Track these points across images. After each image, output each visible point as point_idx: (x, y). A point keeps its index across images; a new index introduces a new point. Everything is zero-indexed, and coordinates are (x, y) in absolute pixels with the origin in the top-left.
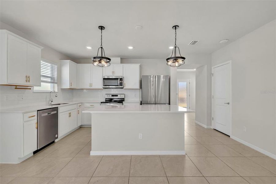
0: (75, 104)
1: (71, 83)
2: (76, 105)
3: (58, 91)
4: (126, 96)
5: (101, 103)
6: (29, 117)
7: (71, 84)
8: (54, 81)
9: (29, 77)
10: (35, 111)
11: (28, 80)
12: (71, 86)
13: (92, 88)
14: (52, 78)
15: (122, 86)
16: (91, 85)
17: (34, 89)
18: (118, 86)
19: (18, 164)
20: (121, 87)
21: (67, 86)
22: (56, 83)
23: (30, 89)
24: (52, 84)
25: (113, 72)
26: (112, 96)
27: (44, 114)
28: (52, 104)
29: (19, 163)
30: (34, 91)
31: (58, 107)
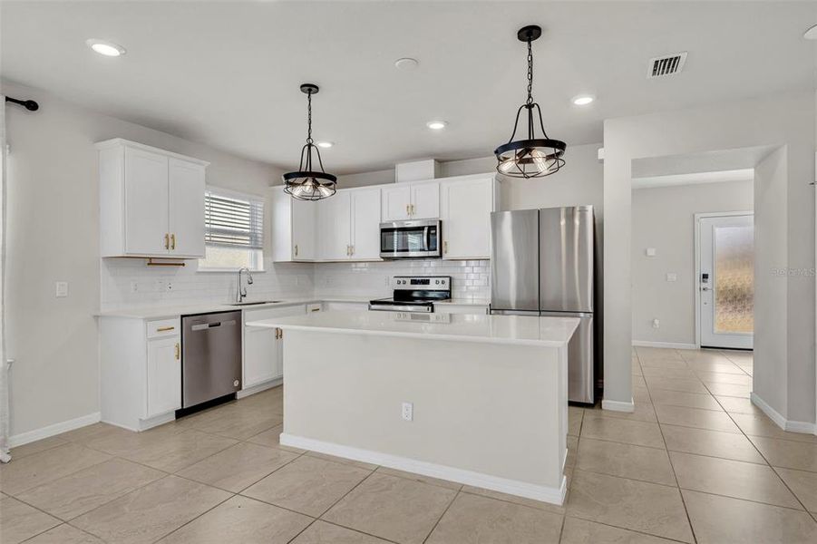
0: (301, 304)
1: (296, 247)
2: (304, 306)
3: (264, 268)
4: (456, 283)
5: (373, 303)
6: (159, 330)
7: (296, 250)
8: (256, 244)
9: (173, 237)
10: (175, 317)
11: (171, 244)
12: (297, 254)
13: (354, 258)
14: (253, 236)
15: (435, 250)
16: (351, 250)
17: (200, 265)
18: (424, 250)
19: (139, 432)
20: (431, 253)
21: (286, 255)
22: (261, 248)
23: (183, 265)
24: (252, 252)
25: (411, 208)
26: (413, 282)
27: (198, 326)
28: (244, 302)
29: (141, 430)
30: (200, 270)
31: (240, 310)
